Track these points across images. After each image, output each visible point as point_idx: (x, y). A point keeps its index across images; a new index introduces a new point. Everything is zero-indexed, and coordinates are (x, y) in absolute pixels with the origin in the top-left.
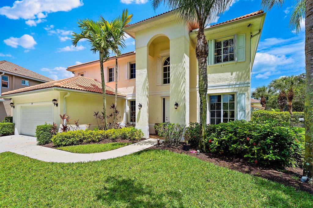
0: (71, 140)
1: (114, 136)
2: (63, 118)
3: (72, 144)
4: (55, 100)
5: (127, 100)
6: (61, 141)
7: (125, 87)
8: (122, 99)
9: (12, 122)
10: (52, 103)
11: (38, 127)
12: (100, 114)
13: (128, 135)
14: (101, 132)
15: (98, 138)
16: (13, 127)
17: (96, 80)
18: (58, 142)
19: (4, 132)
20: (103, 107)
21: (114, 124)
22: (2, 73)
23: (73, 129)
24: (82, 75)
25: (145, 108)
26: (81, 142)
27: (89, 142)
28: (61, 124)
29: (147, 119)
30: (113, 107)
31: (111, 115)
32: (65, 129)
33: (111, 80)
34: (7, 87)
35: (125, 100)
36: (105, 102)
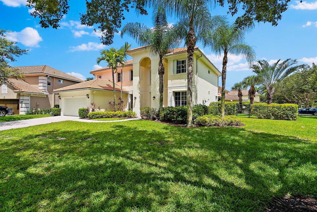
0: (97, 116)
1: (119, 115)
2: (92, 104)
3: (98, 118)
4: (87, 95)
5: (129, 94)
6: (93, 116)
7: (128, 86)
8: (126, 94)
9: (59, 108)
10: (86, 97)
11: (80, 109)
12: (112, 103)
13: (127, 115)
14: (112, 112)
15: (111, 116)
16: (60, 110)
17: (109, 81)
18: (91, 116)
19: (56, 113)
20: (114, 98)
21: (120, 109)
22: (48, 76)
23: (97, 111)
24: (100, 77)
25: (138, 100)
26: (102, 117)
27: (106, 117)
28: (91, 108)
29: (139, 106)
30: (120, 99)
31: (119, 104)
32: (93, 110)
33: (119, 81)
34: (50, 85)
35: (128, 94)
36: (115, 96)
